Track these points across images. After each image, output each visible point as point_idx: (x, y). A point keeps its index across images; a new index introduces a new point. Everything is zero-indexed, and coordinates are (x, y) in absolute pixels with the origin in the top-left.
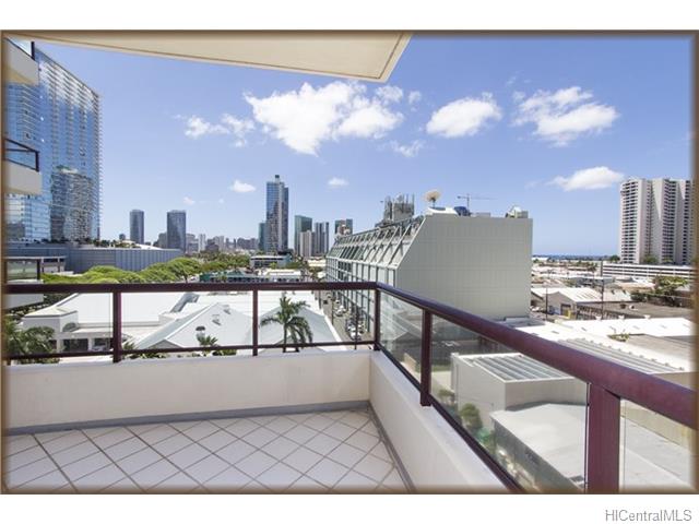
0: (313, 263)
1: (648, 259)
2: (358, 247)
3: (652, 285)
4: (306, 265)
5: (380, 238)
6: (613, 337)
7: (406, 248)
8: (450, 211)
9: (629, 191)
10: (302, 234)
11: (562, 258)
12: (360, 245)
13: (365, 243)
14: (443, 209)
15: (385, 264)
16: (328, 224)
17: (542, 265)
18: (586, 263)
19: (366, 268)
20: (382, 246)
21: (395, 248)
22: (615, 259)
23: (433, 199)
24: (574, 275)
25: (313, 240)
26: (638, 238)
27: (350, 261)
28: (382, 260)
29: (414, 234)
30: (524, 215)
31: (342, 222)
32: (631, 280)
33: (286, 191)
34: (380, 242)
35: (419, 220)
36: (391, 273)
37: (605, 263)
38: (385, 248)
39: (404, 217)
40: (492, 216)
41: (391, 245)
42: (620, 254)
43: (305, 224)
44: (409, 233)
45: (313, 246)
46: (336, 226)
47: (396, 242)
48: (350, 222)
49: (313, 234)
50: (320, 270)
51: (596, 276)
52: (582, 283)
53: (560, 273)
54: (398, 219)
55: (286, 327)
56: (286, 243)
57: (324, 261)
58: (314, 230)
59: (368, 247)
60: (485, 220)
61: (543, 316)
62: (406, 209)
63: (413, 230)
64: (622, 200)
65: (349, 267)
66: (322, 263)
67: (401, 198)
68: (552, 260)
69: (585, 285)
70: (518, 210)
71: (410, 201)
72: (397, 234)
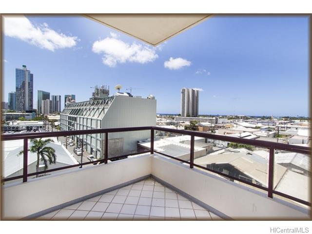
0: (51, 117)
1: (188, 116)
2: (80, 109)
3: (189, 124)
4: (46, 119)
5: (92, 105)
6: (180, 142)
7: (106, 110)
8: (126, 94)
9: (183, 92)
10: (43, 101)
11: (164, 115)
12: (81, 108)
13: (85, 108)
14: (123, 93)
15: (95, 117)
16: (60, 96)
17: (158, 117)
18: (171, 116)
19: (85, 120)
20: (94, 109)
21: (100, 110)
22: (180, 115)
23: (119, 89)
24: (168, 121)
25: (51, 105)
26: (186, 108)
27: (76, 116)
28: (93, 116)
29: (110, 104)
30: (153, 98)
31: (69, 96)
32: (184, 122)
33: (31, 76)
34: (92, 107)
35: (112, 98)
36: (99, 122)
37: (177, 117)
38: (95, 110)
39: (104, 96)
40: (142, 98)
41: (98, 109)
42: (181, 114)
43: (46, 96)
44: (107, 103)
45: (51, 108)
46: (66, 98)
47: (101, 107)
48: (73, 97)
49: (51, 102)
50: (56, 121)
51: (174, 121)
52: (171, 124)
53: (164, 121)
54: (100, 97)
55: (38, 153)
56: (31, 106)
57: (59, 116)
58: (51, 99)
59: (86, 109)
60: (139, 99)
61: (159, 137)
62: (105, 92)
63: (109, 102)
64: (181, 94)
65: (75, 119)
66: (58, 117)
67: (103, 87)
68: (161, 115)
69: (172, 125)
70: (152, 96)
71: (107, 89)
72: (102, 104)
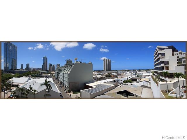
0: (52, 73)
1: (107, 70)
2: (61, 69)
4: (51, 73)
5: (65, 67)
7: (71, 69)
8: (79, 62)
9: (104, 60)
10: (50, 67)
13: (63, 69)
15: (67, 73)
16: (55, 65)
17: (94, 72)
18: (99, 71)
19: (63, 74)
20: (66, 69)
21: (69, 69)
22: (103, 70)
23: (76, 60)
24: (98, 73)
26: (105, 67)
29: (72, 66)
30: (91, 63)
32: (105, 74)
33: (47, 59)
34: (66, 68)
35: (73, 64)
36: (68, 75)
39: (70, 63)
41: (68, 69)
42: (104, 70)
43: (51, 65)
44: (71, 66)
45: (52, 69)
46: (57, 65)
47: (69, 68)
48: (59, 65)
49: (52, 67)
50: (54, 74)
51: (101, 73)
53: (96, 73)
54: (69, 64)
55: (46, 86)
56: (47, 69)
60: (85, 64)
62: (71, 62)
64: (104, 62)
65: (59, 73)
66: (54, 73)
67: (69, 59)
68: (95, 71)
71: (71, 60)
